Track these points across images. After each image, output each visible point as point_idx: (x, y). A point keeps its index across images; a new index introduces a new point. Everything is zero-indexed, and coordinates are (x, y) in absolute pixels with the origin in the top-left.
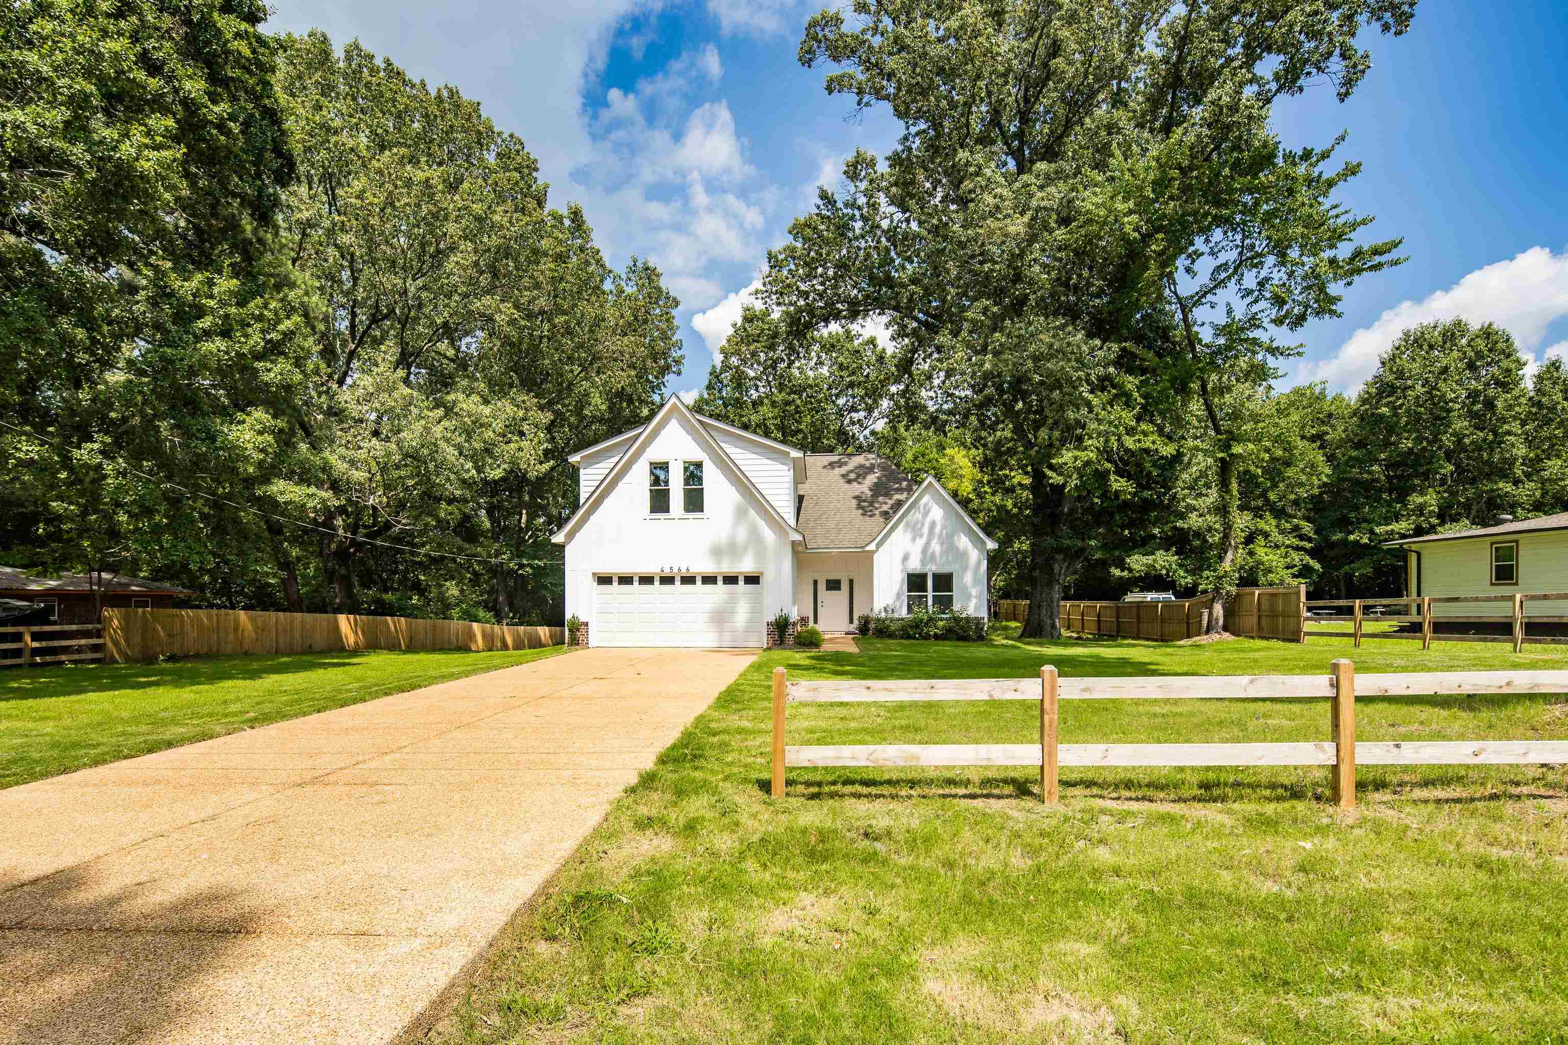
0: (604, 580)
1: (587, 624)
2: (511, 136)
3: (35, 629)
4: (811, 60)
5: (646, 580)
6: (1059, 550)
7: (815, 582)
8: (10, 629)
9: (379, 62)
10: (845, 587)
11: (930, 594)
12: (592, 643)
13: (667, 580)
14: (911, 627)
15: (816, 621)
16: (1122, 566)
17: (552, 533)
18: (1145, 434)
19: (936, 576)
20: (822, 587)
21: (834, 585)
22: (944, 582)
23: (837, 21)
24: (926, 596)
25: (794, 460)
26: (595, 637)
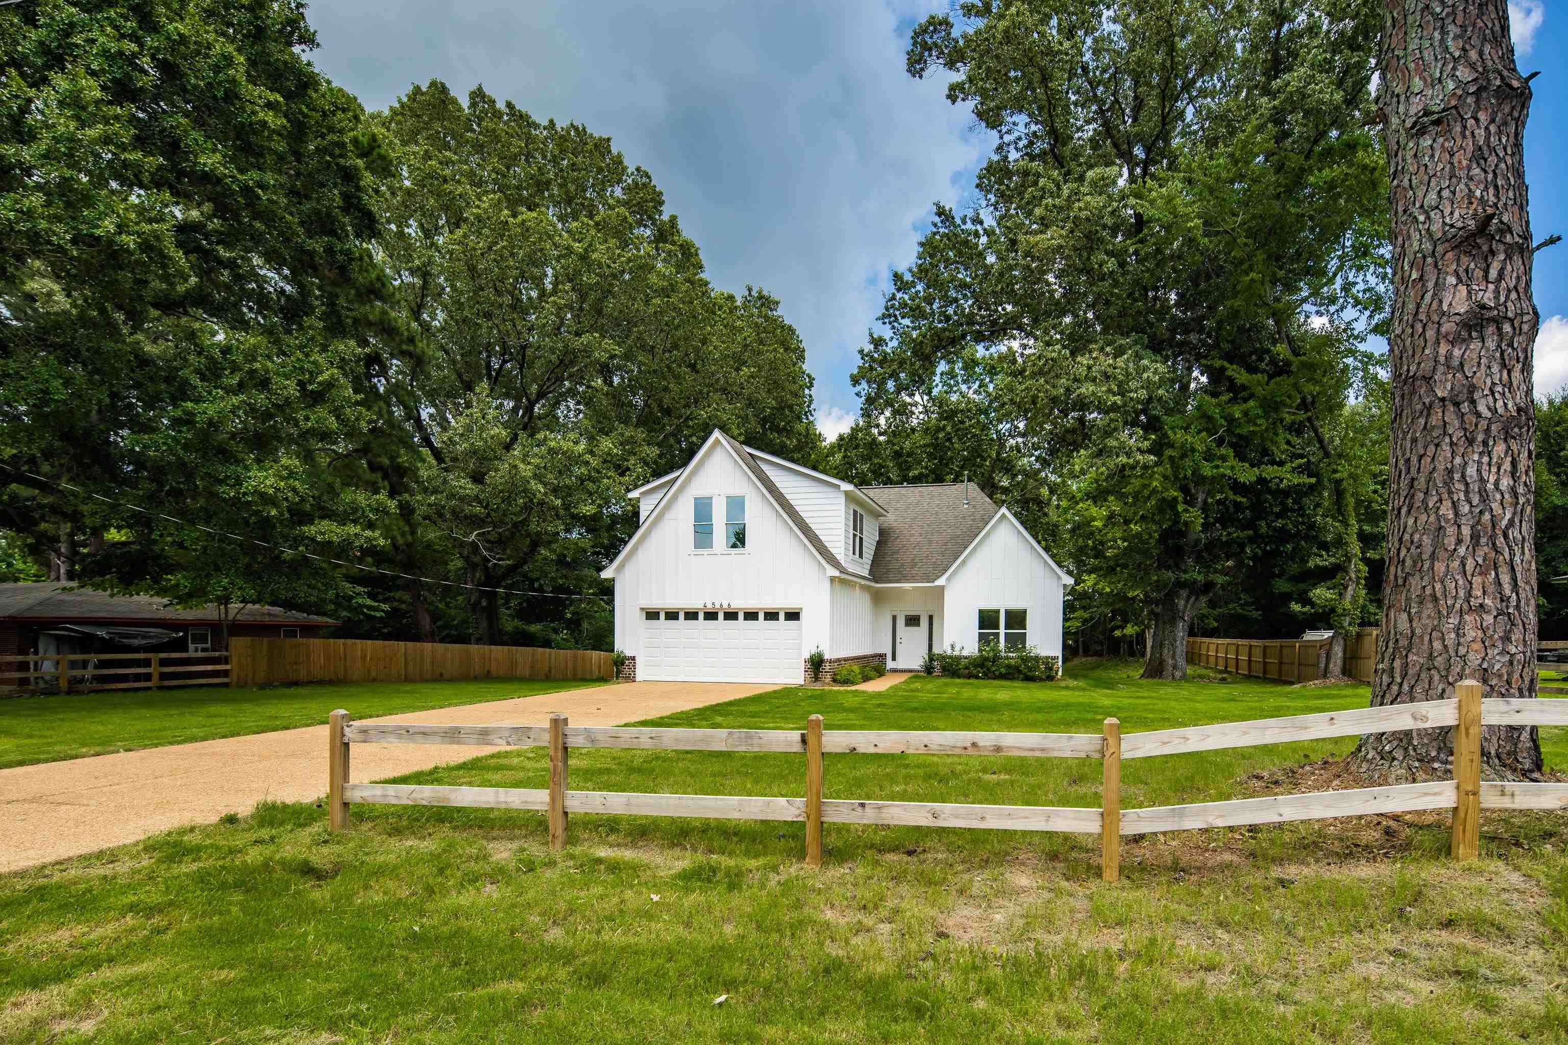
0: (652, 615)
1: (633, 658)
2: (638, 169)
3: (163, 655)
4: (922, 69)
5: (691, 615)
6: (1180, 584)
7: (894, 618)
8: (142, 656)
9: (501, 105)
10: (924, 622)
11: (1002, 631)
12: (639, 678)
13: (711, 616)
14: (976, 666)
15: (894, 659)
16: (1305, 600)
17: (600, 569)
18: (1224, 458)
19: (1008, 613)
20: (901, 622)
21: (913, 621)
22: (1017, 619)
23: (946, 23)
24: (997, 635)
25: (847, 493)
26: (641, 673)
